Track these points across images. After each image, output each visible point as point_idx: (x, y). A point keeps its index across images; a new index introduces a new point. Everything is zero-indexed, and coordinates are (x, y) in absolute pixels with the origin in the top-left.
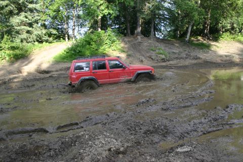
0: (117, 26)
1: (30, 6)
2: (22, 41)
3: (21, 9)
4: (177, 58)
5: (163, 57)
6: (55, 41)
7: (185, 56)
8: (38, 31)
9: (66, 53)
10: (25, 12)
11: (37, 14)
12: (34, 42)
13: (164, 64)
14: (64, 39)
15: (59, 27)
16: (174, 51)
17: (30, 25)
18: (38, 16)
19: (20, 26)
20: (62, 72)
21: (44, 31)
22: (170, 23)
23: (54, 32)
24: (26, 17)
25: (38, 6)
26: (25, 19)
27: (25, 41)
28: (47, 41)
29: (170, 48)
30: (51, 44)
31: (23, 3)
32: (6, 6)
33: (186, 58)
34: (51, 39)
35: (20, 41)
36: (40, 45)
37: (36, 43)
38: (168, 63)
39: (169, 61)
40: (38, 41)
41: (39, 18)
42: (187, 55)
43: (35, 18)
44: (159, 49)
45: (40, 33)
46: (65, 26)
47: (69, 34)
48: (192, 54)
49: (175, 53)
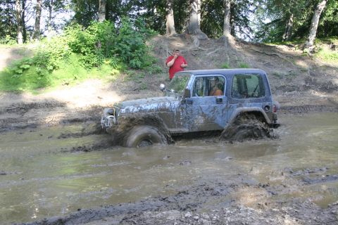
0: (143, 11)
4: (283, 88)
7: (303, 83)
9: (21, 71)
14: (14, 37)
16: (278, 72)
20: (13, 116)
22: (269, 7)
29: (269, 64)
33: (306, 88)
42: (307, 80)
46: (17, 7)
48: (319, 80)
49: (280, 77)
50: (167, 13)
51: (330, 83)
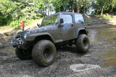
0: (68, 10)
1: (30, 4)
2: (27, 19)
3: (26, 5)
4: (96, 24)
5: (89, 23)
6: (41, 18)
7: (100, 23)
8: (33, 14)
10: (28, 7)
11: (33, 7)
12: (32, 19)
13: (89, 27)
15: (42, 12)
16: (95, 21)
17: (30, 12)
18: (33, 8)
19: (26, 12)
21: (36, 14)
23: (40, 14)
24: (28, 9)
25: (33, 4)
26: (28, 10)
27: (28, 19)
28: (37, 19)
29: (93, 19)
30: (39, 20)
31: (27, 3)
32: (20, 5)
33: (100, 24)
34: (39, 17)
35: (26, 19)
36: (34, 20)
37: (33, 19)
38: (91, 26)
39: (92, 25)
40: (33, 18)
41: (33, 9)
42: (101, 22)
43: (32, 9)
44: (87, 20)
45: (34, 15)
46: (45, 12)
47: (47, 15)
48: (103, 22)
49: (95, 22)
50: (73, 10)
51: (105, 22)
